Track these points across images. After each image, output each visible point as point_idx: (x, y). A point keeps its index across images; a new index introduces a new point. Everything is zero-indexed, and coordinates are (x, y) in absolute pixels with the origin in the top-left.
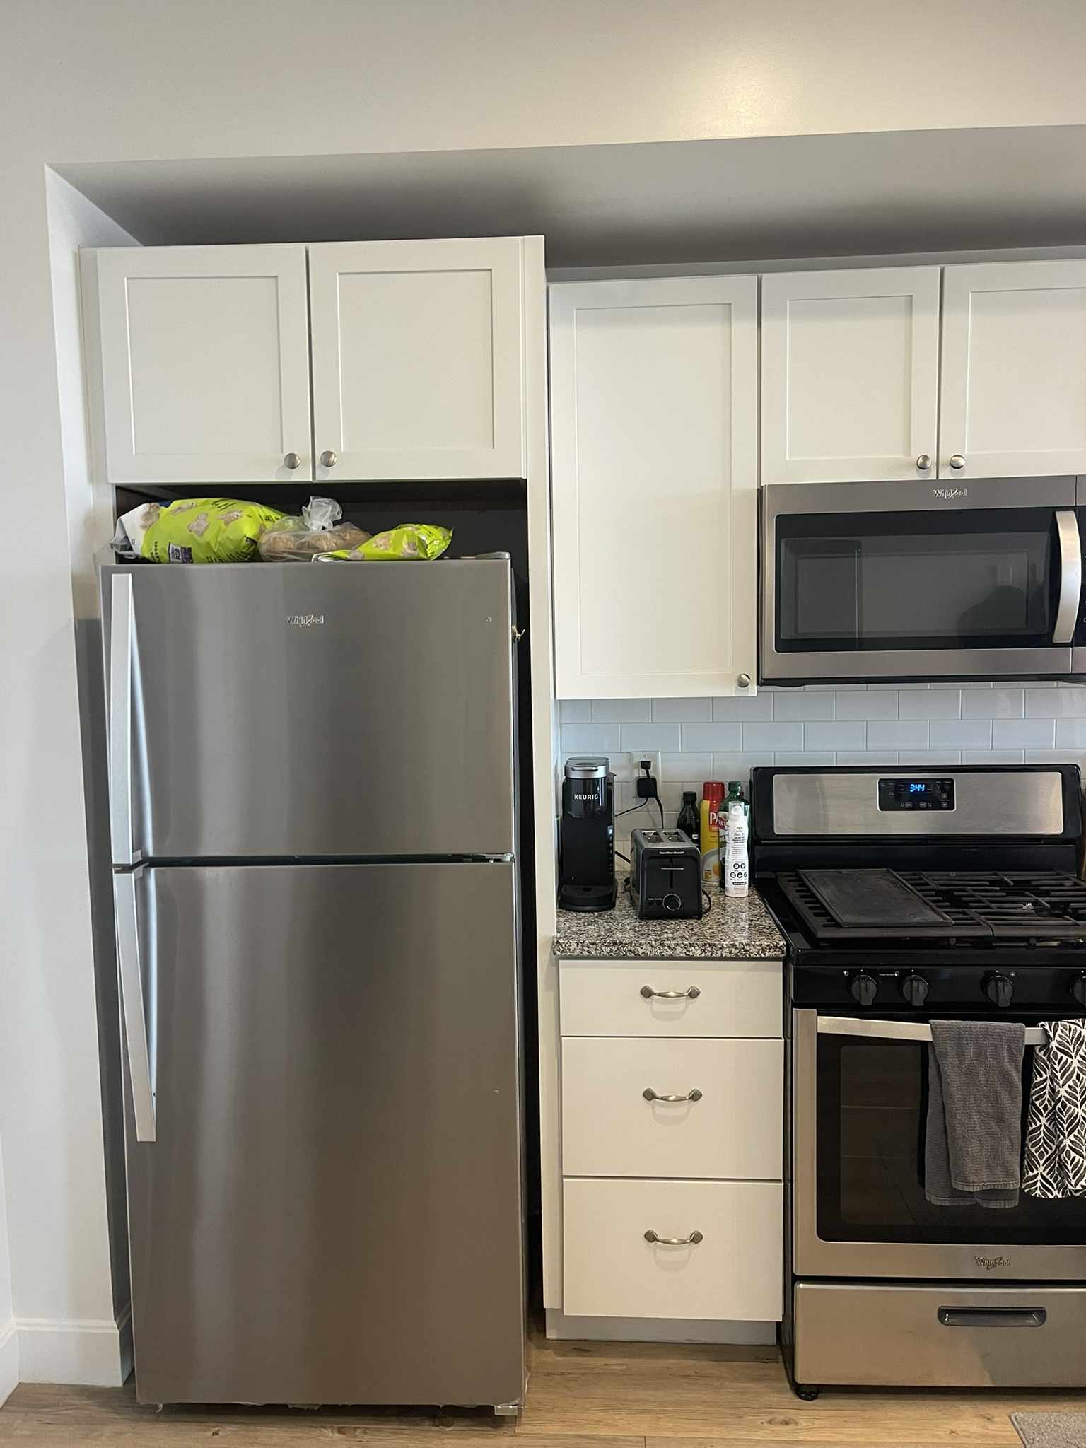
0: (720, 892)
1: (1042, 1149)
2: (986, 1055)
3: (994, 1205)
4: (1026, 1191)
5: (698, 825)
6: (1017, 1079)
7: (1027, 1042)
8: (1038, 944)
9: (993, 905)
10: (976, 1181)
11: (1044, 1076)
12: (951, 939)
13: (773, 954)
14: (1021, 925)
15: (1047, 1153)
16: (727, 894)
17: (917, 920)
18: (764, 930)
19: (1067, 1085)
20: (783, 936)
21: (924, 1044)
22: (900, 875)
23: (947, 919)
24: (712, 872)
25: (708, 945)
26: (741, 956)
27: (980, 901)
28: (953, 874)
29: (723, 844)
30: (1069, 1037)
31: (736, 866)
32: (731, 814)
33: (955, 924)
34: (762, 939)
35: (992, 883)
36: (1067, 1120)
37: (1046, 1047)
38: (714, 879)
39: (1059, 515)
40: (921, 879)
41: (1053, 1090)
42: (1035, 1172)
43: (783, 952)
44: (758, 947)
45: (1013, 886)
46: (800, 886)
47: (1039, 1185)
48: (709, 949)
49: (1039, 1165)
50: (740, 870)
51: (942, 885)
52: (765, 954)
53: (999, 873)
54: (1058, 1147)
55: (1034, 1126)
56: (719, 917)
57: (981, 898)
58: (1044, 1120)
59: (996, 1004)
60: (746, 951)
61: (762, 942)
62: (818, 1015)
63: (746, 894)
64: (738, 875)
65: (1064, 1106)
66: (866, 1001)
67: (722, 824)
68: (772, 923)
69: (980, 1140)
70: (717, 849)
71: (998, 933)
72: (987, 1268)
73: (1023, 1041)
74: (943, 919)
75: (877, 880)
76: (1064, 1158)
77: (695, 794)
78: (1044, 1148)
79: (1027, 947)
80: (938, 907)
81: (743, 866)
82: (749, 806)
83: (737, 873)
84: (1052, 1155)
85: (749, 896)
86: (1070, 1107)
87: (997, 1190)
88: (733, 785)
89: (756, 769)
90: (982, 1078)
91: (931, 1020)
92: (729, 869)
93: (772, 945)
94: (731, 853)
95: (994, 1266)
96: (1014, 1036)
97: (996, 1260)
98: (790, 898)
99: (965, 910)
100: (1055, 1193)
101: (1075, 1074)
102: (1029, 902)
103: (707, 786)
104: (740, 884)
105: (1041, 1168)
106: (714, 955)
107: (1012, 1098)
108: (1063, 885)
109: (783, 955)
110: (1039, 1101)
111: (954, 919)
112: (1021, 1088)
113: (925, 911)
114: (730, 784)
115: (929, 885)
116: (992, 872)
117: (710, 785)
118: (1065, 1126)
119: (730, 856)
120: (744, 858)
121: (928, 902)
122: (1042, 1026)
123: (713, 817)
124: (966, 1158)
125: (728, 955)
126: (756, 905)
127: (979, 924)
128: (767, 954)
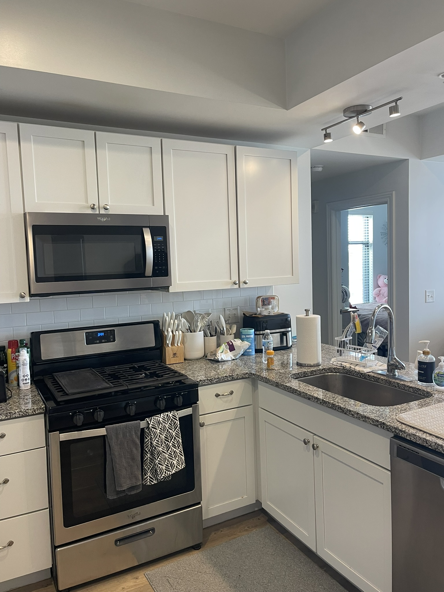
0: (18, 388)
1: (149, 466)
2: (127, 435)
3: (133, 493)
4: (144, 484)
5: (6, 360)
6: (138, 442)
7: (141, 427)
8: (144, 389)
9: (129, 377)
10: (125, 485)
11: (148, 439)
12: (112, 393)
13: (39, 411)
14: (138, 383)
15: (151, 467)
16: (20, 389)
17: (99, 387)
18: (36, 402)
19: (156, 440)
20: (44, 403)
21: (104, 436)
22: (95, 370)
23: (111, 385)
24: (14, 380)
25: (8, 413)
26: (25, 415)
27: (125, 376)
28: (116, 367)
29: (18, 367)
30: (155, 422)
31: (24, 376)
32: (21, 354)
33: (114, 387)
34: (34, 406)
35: (130, 368)
36: (157, 453)
37: (148, 427)
38: (15, 383)
39: (144, 229)
40: (104, 370)
41: (151, 443)
42: (147, 476)
43: (44, 410)
44: (32, 410)
45: (138, 368)
46: (53, 380)
47: (148, 480)
48: (9, 415)
49: (148, 473)
50: (26, 377)
51: (111, 372)
52: (35, 412)
53: (133, 364)
54: (154, 464)
55: (146, 458)
56: (15, 400)
57: (125, 375)
58: (149, 455)
59: (130, 415)
60: (27, 412)
61: (34, 407)
62: (60, 433)
63: (29, 387)
64: (25, 379)
65: (155, 448)
66: (79, 424)
67: (17, 358)
68: (40, 398)
69: (126, 469)
70: (16, 370)
71: (129, 387)
72: (132, 518)
73: (140, 427)
74: (110, 385)
75: (86, 373)
76: (156, 468)
77: (5, 346)
78: (150, 466)
79: (140, 391)
80: (108, 381)
81: (27, 375)
82: (29, 349)
83: (24, 379)
84: (152, 468)
85: (31, 388)
86: (157, 448)
87: (134, 486)
88: (22, 341)
89: (32, 333)
90: (126, 445)
91: (106, 426)
92: (21, 378)
93: (38, 408)
94: (21, 371)
95: (135, 517)
96: (136, 426)
97: (135, 514)
98: (48, 386)
99: (119, 380)
100: (154, 482)
101: (158, 435)
102: (144, 374)
103: (10, 343)
104: (26, 383)
105: (149, 474)
106: (11, 417)
107: (137, 449)
108: (155, 365)
109: (44, 411)
110: (147, 449)
111: (113, 385)
112: (140, 445)
113: (103, 383)
114: (20, 340)
115: (106, 372)
116: (131, 364)
117: (11, 342)
118: (156, 456)
119: (21, 372)
120: (28, 372)
121: (105, 380)
122: (146, 420)
123: (13, 356)
124: (121, 477)
125: (18, 416)
126: (34, 391)
127: (123, 385)
128: (37, 412)
